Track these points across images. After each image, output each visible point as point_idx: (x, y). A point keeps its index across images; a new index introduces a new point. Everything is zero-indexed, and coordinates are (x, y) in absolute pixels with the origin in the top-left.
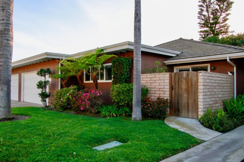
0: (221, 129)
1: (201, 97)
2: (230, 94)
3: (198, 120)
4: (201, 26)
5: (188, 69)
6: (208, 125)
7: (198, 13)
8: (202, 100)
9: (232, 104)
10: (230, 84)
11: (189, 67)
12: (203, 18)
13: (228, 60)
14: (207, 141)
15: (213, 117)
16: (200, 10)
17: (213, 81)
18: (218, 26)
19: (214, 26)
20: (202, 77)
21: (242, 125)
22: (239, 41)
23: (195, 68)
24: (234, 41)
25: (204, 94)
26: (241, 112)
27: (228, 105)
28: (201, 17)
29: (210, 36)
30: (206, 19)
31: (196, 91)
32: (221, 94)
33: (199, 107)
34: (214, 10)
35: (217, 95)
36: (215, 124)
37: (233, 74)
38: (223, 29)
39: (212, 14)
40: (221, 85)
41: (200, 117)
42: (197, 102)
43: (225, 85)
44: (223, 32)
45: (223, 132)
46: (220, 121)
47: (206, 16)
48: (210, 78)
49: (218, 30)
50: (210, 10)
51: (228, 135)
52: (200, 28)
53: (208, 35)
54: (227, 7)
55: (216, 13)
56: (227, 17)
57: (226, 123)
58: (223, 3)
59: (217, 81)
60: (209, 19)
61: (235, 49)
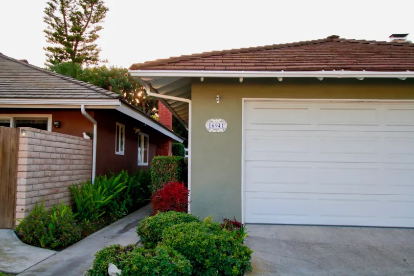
0: (56, 243)
1: (22, 181)
2: (83, 174)
3: (13, 231)
4: (49, 38)
5: (6, 122)
6: (31, 238)
7: (45, 10)
8: (24, 188)
9: (85, 192)
10: (85, 156)
11: (10, 118)
12: (55, 23)
13: (83, 111)
14: (21, 273)
15: (43, 220)
16: (49, 6)
17: (50, 149)
18: (80, 46)
19: (75, 43)
20: (26, 140)
21: (97, 231)
22: (113, 80)
23: (23, 121)
24: (105, 78)
25: (31, 174)
26: (98, 206)
27: (78, 195)
28: (51, 20)
29: (65, 61)
30: (59, 26)
31: (13, 170)
32: (67, 175)
33: (19, 201)
34: (75, 14)
35: (59, 176)
36: (45, 236)
37: (92, 137)
38: (89, 52)
39: (72, 19)
40: (67, 157)
41: (18, 223)
42: (13, 193)
43: (75, 157)
44: (90, 59)
45: (59, 248)
46: (57, 228)
47: (60, 20)
48: (44, 142)
49: (80, 53)
50: (68, 11)
51: (67, 253)
52: (48, 42)
53: (62, 58)
54: (98, 14)
55: (79, 20)
56: (97, 32)
57: (66, 231)
58: (92, 6)
59: (59, 150)
60: (66, 29)
61: (96, 91)
